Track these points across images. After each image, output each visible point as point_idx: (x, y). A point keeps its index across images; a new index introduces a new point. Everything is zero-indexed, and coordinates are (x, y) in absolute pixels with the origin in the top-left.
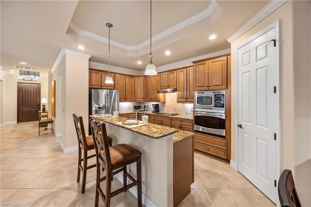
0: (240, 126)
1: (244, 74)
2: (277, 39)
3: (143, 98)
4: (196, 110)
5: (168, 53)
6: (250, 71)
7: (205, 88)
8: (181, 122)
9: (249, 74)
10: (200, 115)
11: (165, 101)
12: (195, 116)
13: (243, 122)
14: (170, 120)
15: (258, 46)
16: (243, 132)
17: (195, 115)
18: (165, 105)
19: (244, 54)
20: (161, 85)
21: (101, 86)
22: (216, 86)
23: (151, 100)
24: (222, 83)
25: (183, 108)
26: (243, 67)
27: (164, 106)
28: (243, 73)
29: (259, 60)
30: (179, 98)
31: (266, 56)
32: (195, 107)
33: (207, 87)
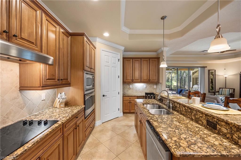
0: (104, 96)
1: (105, 67)
6: (109, 66)
13: (105, 93)
29: (113, 63)
30: (47, 78)
31: (116, 63)
32: (85, 89)
33: (90, 68)
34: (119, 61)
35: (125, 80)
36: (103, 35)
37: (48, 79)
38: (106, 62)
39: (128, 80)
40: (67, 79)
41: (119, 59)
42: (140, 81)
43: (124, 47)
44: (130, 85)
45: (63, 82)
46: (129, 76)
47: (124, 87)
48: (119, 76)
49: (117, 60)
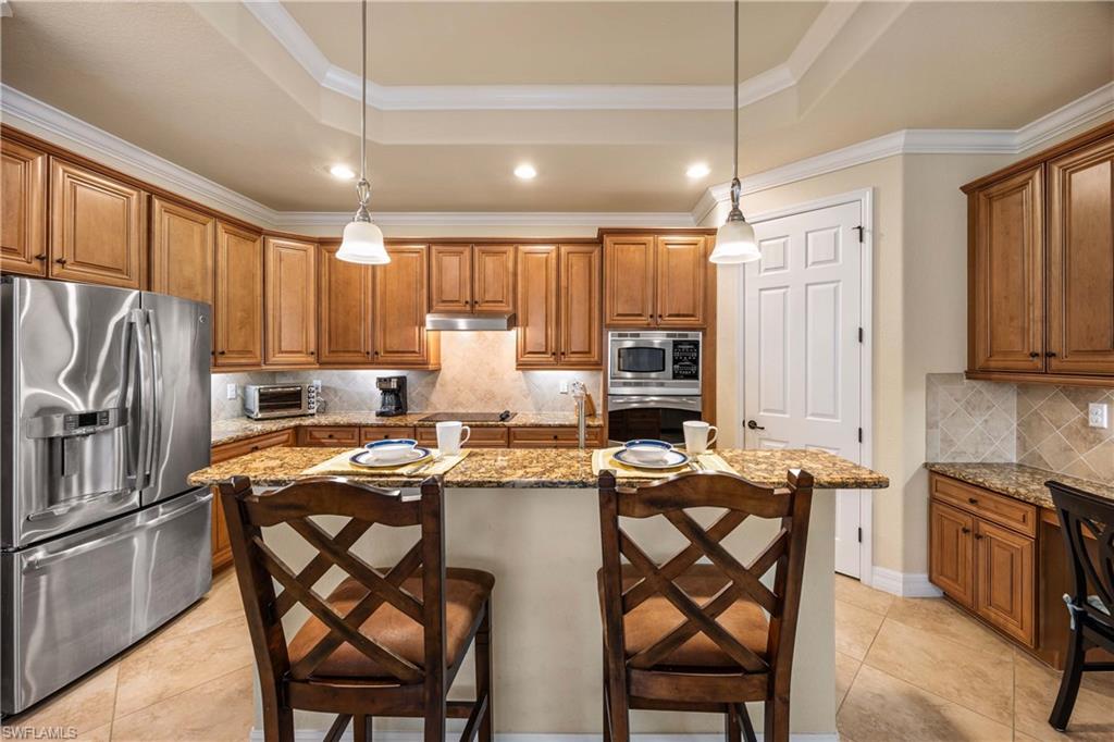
0: (753, 425)
1: (763, 292)
2: (868, 225)
3: (312, 348)
4: (612, 390)
5: (526, 172)
6: (787, 287)
7: (644, 320)
8: (556, 438)
9: (784, 294)
10: (635, 405)
11: (440, 364)
12: (610, 413)
13: (762, 413)
14: (502, 438)
15: (811, 232)
16: (760, 439)
17: (610, 409)
18: (437, 377)
19: (767, 243)
20: (435, 297)
21: (43, 258)
22: (678, 315)
23: (371, 361)
24: (694, 309)
25: (525, 387)
26: (762, 275)
27: (433, 384)
28: (761, 290)
29: (814, 263)
30: (527, 351)
31: (835, 259)
32: (609, 380)
33: (651, 316)
34: (861, 240)
37: (529, 353)
38: (766, 270)
39: (1007, 354)
40: (589, 352)
41: (860, 229)
43: (904, 131)
44: (1091, 405)
45: (573, 359)
46: (1012, 319)
47: (1036, 413)
48: (861, 330)
49: (848, 237)
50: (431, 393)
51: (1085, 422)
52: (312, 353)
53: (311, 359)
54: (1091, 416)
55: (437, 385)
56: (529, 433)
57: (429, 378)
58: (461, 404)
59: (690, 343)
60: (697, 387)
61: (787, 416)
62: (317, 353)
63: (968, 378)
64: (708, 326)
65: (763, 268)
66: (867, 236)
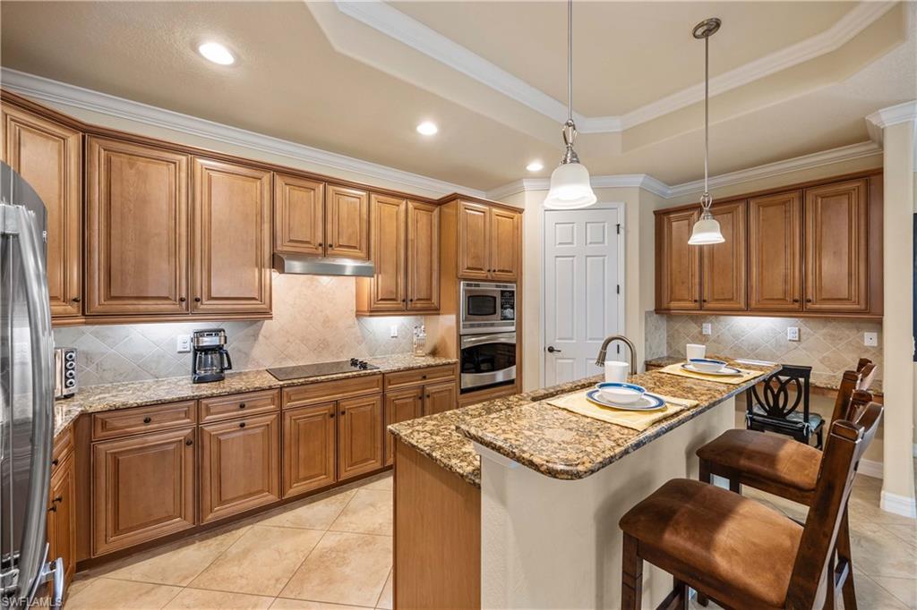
0: (551, 350)
1: (558, 259)
2: (622, 224)
6: (573, 256)
8: (425, 377)
9: (572, 261)
12: (463, 350)
13: (557, 341)
16: (556, 359)
17: (465, 347)
20: (280, 234)
22: (503, 271)
24: (512, 267)
26: (557, 247)
27: (255, 336)
29: (591, 243)
30: (380, 298)
31: (603, 242)
32: (461, 323)
33: (489, 271)
34: (618, 232)
35: (665, 302)
36: (528, 171)
37: (382, 300)
38: (560, 244)
39: (679, 300)
40: (429, 299)
41: (618, 225)
42: (742, 305)
43: (644, 175)
44: (704, 325)
45: (419, 305)
46: (683, 283)
47: (677, 330)
48: (618, 286)
49: (610, 229)
50: (252, 347)
51: (701, 333)
52: (75, 300)
53: (72, 309)
54: (704, 330)
55: (260, 337)
56: (401, 377)
57: (250, 330)
58: (289, 357)
59: (509, 292)
60: (513, 325)
61: (574, 341)
62: (83, 300)
63: (657, 313)
64: (517, 280)
65: (558, 242)
66: (622, 231)
